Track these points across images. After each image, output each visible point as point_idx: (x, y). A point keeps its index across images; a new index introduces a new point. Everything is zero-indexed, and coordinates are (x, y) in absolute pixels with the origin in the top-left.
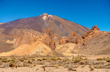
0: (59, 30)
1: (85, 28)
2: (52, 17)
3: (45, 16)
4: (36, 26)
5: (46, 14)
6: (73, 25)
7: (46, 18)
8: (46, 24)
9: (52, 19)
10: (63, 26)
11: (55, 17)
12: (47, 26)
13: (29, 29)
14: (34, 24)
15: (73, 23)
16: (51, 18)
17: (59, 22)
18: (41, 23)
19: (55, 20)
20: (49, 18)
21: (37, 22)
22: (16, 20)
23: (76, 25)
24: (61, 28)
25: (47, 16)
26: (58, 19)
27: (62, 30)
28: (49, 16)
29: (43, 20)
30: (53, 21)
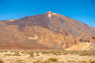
0: (63, 27)
1: (86, 25)
2: (56, 15)
4: (43, 23)
5: (50, 12)
6: (75, 23)
7: (51, 15)
8: (51, 21)
9: (56, 17)
10: (66, 23)
11: (59, 15)
12: (52, 23)
13: (38, 26)
14: (41, 21)
15: (75, 20)
17: (63, 20)
19: (59, 18)
20: (54, 16)
21: (44, 19)
22: (25, 18)
23: (78, 22)
24: (65, 25)
26: (61, 17)
27: (66, 27)
28: (53, 14)
29: (48, 18)
30: (57, 19)
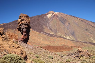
3: (51, 13)
4: (38, 25)
8: (49, 22)
10: (69, 24)
11: (62, 14)
12: (50, 24)
14: (36, 22)
15: (83, 20)
16: (57, 15)
17: (65, 20)
18: (44, 22)
19: (61, 17)
20: (54, 15)
21: (40, 20)
23: (86, 22)
24: (67, 26)
25: (53, 13)
26: (64, 16)
27: (68, 28)
29: (47, 18)
